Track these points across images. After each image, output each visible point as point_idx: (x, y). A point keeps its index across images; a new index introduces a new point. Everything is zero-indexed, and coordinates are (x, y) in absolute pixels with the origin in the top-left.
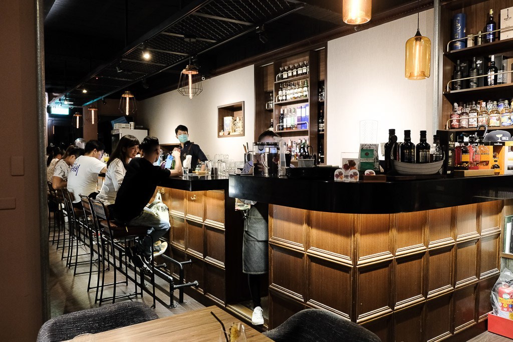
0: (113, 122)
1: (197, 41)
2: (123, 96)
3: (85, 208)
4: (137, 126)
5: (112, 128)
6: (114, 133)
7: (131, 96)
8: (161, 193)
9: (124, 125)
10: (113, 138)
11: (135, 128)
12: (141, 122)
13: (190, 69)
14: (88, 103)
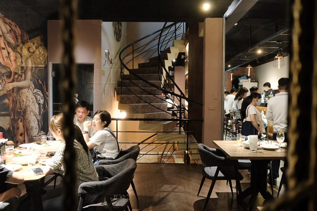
0: (239, 79)
1: (283, 43)
2: (247, 67)
3: (231, 115)
4: (252, 81)
5: (239, 82)
6: (240, 84)
7: (251, 67)
8: (264, 111)
9: (245, 80)
10: (239, 87)
11: (251, 82)
12: (254, 79)
13: (279, 56)
14: (228, 70)
